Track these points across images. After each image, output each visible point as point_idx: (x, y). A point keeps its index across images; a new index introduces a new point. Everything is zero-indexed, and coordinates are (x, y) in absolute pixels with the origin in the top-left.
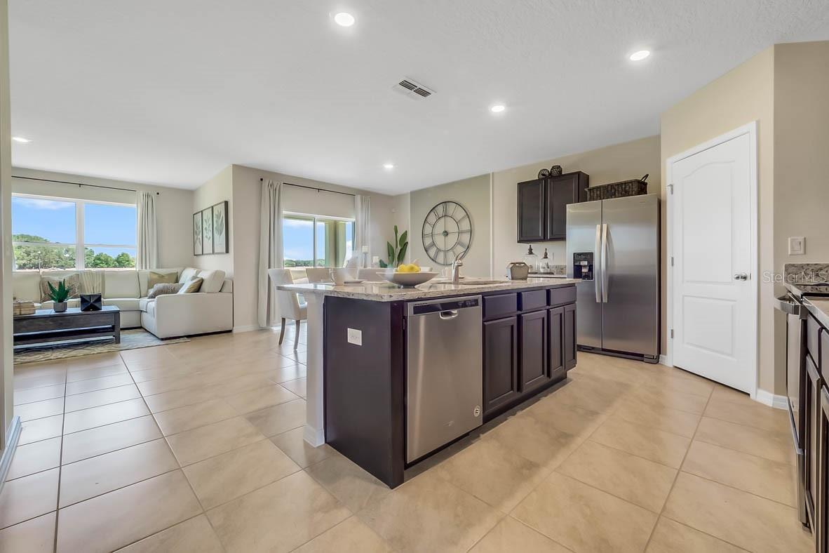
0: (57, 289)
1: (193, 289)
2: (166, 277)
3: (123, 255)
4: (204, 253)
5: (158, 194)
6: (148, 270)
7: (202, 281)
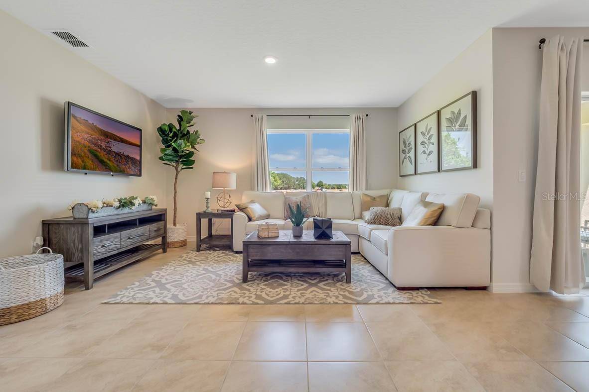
0: (295, 210)
1: (429, 222)
2: (378, 200)
3: (320, 182)
4: (419, 171)
5: (367, 115)
6: (359, 192)
7: (443, 209)
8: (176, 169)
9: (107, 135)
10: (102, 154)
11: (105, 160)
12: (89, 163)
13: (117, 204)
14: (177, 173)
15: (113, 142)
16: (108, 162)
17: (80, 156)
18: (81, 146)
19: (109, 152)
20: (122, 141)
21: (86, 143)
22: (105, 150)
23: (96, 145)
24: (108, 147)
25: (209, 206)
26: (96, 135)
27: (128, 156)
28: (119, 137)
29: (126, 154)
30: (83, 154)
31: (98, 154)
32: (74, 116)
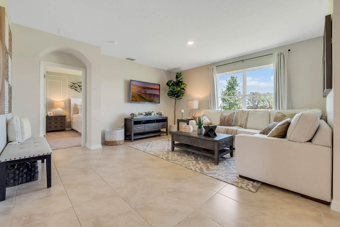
8: (175, 99)
9: (144, 88)
10: (143, 95)
11: (144, 97)
12: (138, 99)
13: (144, 114)
14: (176, 101)
15: (147, 90)
16: (146, 97)
17: (134, 97)
18: (134, 94)
19: (146, 94)
20: (151, 89)
21: (137, 92)
22: (144, 94)
23: (140, 92)
24: (145, 92)
25: (183, 116)
26: (140, 89)
27: (154, 94)
28: (150, 88)
29: (153, 93)
30: (135, 96)
31: (141, 95)
32: (132, 85)
